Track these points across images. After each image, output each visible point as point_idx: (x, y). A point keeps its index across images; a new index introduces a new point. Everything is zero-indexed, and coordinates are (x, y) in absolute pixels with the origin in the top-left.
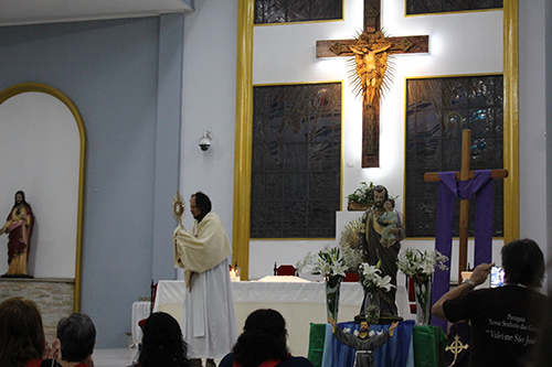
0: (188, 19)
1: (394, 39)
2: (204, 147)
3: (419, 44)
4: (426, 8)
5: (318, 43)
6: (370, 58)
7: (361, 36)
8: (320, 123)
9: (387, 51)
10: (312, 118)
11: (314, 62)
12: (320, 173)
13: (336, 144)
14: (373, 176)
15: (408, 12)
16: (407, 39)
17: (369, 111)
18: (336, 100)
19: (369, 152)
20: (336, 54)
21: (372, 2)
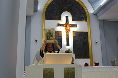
0: (32, 18)
1: (71, 25)
2: (36, 41)
3: (75, 26)
4: (75, 20)
5: (58, 24)
6: (68, 27)
7: (66, 23)
9: (70, 26)
10: (56, 37)
11: (56, 27)
13: (61, 42)
14: (68, 47)
15: (72, 21)
16: (73, 25)
17: (68, 36)
18: (60, 34)
19: (68, 43)
20: (61, 26)
21: (67, 18)
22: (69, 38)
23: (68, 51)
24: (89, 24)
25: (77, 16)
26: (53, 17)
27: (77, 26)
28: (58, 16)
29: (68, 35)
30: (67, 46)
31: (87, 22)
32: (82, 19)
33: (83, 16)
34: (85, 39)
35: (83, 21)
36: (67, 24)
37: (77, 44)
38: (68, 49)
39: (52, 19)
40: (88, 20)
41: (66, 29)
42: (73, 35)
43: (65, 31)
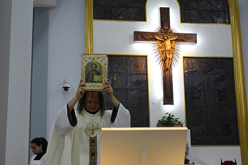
0: (51, 13)
1: (178, 34)
2: (66, 89)
3: (190, 38)
4: (191, 20)
5: (135, 33)
6: (168, 43)
8: (135, 78)
9: (175, 40)
10: (130, 75)
11: (131, 43)
12: (136, 107)
13: (144, 90)
14: (168, 109)
15: (182, 22)
16: (185, 34)
17: (167, 73)
18: (143, 66)
19: (168, 96)
20: (146, 40)
21: (165, 14)
22: (171, 77)
23: (168, 121)
24: (238, 32)
25: (196, 6)
26: (119, 11)
27: (199, 38)
28: (136, 8)
29: (168, 69)
30: (165, 104)
31: (229, 26)
32: (213, 16)
33: (216, 7)
34: (223, 80)
35: (216, 23)
36: (166, 33)
37: (199, 98)
38: (168, 116)
39: (116, 18)
40: (232, 18)
41: (162, 49)
42: (184, 70)
43: (159, 55)
